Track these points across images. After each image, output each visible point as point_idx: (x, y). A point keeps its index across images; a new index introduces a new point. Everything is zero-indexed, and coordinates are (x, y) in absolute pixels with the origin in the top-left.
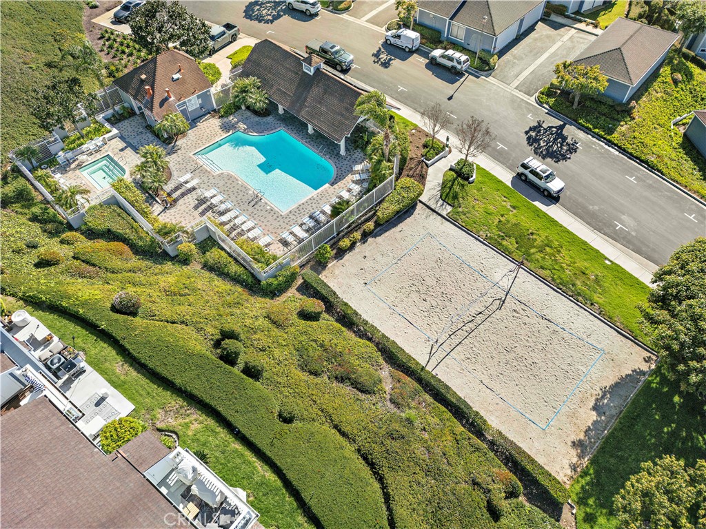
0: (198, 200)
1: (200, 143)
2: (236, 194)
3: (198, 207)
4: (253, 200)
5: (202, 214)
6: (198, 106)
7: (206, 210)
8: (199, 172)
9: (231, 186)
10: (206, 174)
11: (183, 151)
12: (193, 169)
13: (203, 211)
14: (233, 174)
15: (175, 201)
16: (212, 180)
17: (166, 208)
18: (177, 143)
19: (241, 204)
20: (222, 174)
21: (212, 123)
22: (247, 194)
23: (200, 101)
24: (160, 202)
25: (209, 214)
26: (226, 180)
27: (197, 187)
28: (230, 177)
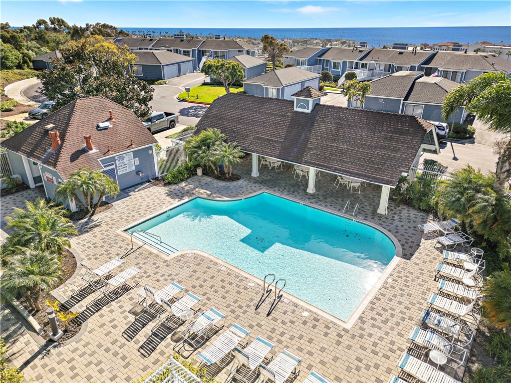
0: (135, 314)
1: (136, 215)
2: (221, 292)
3: (136, 331)
4: (262, 301)
5: (149, 347)
6: (134, 168)
7: (158, 336)
8: (136, 258)
9: (206, 277)
10: (151, 260)
11: (104, 227)
12: (123, 252)
13: (149, 341)
14: (206, 255)
15: (78, 321)
16: (163, 269)
17: (51, 341)
18: (95, 218)
19: (239, 312)
20: (183, 256)
21: (154, 191)
22: (246, 289)
23: (137, 161)
24: (37, 327)
25: (166, 345)
26: (193, 267)
27: (132, 284)
28: (199, 260)
